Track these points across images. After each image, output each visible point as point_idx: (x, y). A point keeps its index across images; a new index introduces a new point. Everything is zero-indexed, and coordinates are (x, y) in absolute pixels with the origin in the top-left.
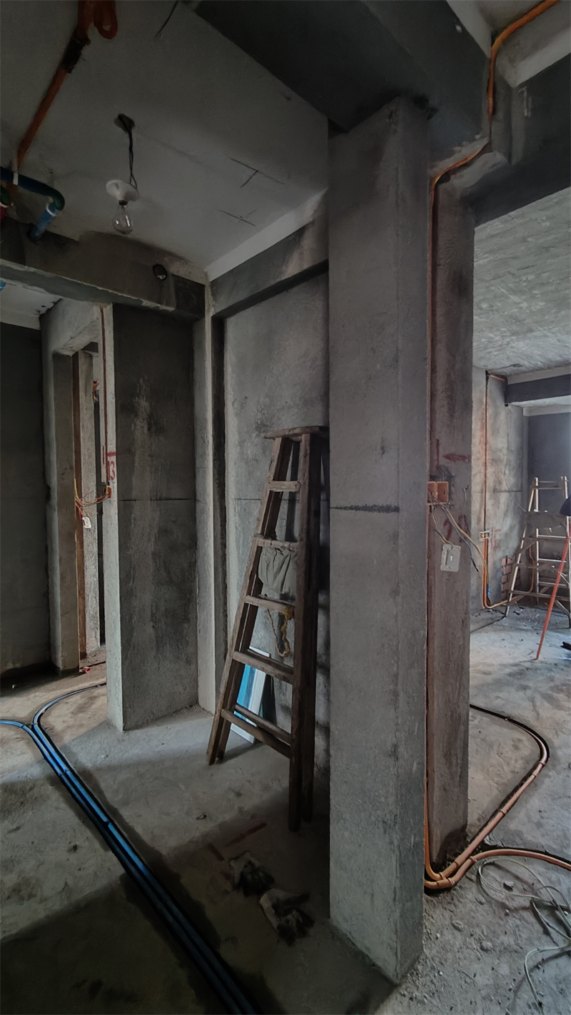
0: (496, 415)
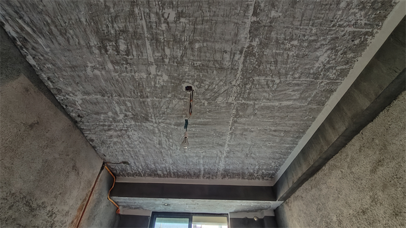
0: (98, 202)
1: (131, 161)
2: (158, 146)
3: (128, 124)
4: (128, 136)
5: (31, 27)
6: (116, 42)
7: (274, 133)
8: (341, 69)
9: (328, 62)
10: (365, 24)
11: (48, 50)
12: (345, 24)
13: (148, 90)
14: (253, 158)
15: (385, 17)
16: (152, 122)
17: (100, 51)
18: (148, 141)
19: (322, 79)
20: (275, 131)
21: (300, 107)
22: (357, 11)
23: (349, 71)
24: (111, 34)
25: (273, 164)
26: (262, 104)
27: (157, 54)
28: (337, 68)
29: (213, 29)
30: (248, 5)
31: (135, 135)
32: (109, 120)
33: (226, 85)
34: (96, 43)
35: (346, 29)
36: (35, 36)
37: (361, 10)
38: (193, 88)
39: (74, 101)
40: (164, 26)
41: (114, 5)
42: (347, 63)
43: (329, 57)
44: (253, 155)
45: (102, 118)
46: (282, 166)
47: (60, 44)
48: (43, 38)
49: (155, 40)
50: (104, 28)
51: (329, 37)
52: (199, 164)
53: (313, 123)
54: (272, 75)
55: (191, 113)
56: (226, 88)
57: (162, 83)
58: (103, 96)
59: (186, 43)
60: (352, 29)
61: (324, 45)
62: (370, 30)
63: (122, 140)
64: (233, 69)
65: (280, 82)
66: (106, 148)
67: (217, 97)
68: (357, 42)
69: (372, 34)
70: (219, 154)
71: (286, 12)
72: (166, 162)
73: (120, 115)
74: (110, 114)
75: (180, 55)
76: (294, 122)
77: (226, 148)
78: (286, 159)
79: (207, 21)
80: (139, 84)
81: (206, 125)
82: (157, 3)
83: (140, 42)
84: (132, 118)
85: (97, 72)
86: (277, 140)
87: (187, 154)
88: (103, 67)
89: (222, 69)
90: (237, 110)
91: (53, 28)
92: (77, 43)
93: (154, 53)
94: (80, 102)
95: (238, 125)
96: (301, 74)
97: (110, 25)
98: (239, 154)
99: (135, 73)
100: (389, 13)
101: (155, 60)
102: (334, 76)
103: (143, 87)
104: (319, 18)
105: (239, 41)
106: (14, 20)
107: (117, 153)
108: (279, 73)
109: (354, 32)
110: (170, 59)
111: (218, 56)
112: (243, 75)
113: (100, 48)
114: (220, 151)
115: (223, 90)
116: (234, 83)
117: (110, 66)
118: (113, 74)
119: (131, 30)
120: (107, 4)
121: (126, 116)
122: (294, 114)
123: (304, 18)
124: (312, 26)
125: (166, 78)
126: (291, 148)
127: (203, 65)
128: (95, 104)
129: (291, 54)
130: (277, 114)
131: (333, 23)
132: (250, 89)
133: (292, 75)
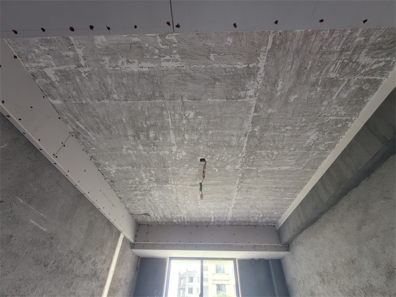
1: (151, 213)
2: (175, 201)
3: (151, 185)
4: (151, 194)
5: (84, 125)
6: (148, 132)
7: (275, 189)
8: (328, 144)
9: (318, 139)
10: (345, 114)
11: (94, 139)
12: (328, 115)
13: (169, 162)
14: (257, 208)
15: (361, 109)
16: (171, 184)
17: (134, 138)
18: (167, 197)
19: (314, 150)
20: (276, 188)
21: (297, 170)
22: (337, 106)
23: (336, 145)
24: (144, 127)
25: (275, 213)
26: (264, 169)
27: (178, 139)
28: (326, 143)
29: (223, 122)
30: (250, 107)
31: (156, 194)
32: (135, 183)
33: (233, 157)
34: (131, 133)
35: (329, 118)
36: (86, 131)
37: (340, 106)
38: (206, 160)
39: (110, 171)
40: (185, 121)
41: (148, 110)
42: (333, 140)
43: (317, 136)
44: (257, 206)
45: (130, 182)
46: (284, 215)
47: (104, 135)
48: (92, 132)
49: (178, 130)
50: (139, 124)
51: (316, 123)
52: (210, 213)
53: (309, 182)
54: (271, 150)
55: (204, 177)
56: (233, 159)
57: (181, 157)
58: (133, 167)
59: (202, 131)
60: (334, 118)
61: (313, 128)
62: (350, 118)
63: (146, 198)
64: (239, 146)
65: (278, 154)
66: (131, 204)
67: (226, 165)
68: (340, 126)
69: (351, 121)
70: (228, 206)
71: (280, 109)
72: (182, 213)
73: (145, 180)
74: (137, 179)
75: (196, 138)
76: (292, 181)
77: (234, 202)
78: (287, 209)
79: (218, 117)
80: (163, 158)
81: (216, 185)
82: (180, 108)
83: (165, 132)
84: (155, 182)
85: (130, 151)
86: (279, 195)
87: (199, 207)
88: (135, 148)
89: (230, 146)
90: (243, 174)
91: (101, 125)
92: (117, 134)
93: (176, 138)
94: (114, 171)
95: (244, 184)
96: (296, 148)
97: (144, 122)
98: (245, 206)
99: (160, 151)
100: (363, 107)
101: (176, 142)
102: (323, 148)
103: (166, 160)
104: (307, 112)
105: (244, 128)
106: (73, 121)
107: (140, 207)
108: (277, 147)
109: (337, 119)
110: (188, 141)
111: (227, 139)
112: (247, 150)
113: (134, 137)
114: (229, 204)
115: (231, 161)
116: (240, 156)
117: (141, 147)
118: (143, 152)
119: (159, 124)
120: (143, 110)
121: (150, 180)
122: (292, 176)
123: (295, 112)
124: (302, 116)
125: (184, 153)
126: (291, 201)
127: (214, 145)
128: (126, 173)
129: (286, 135)
130: (277, 176)
131: (319, 114)
132: (254, 159)
133: (288, 148)
